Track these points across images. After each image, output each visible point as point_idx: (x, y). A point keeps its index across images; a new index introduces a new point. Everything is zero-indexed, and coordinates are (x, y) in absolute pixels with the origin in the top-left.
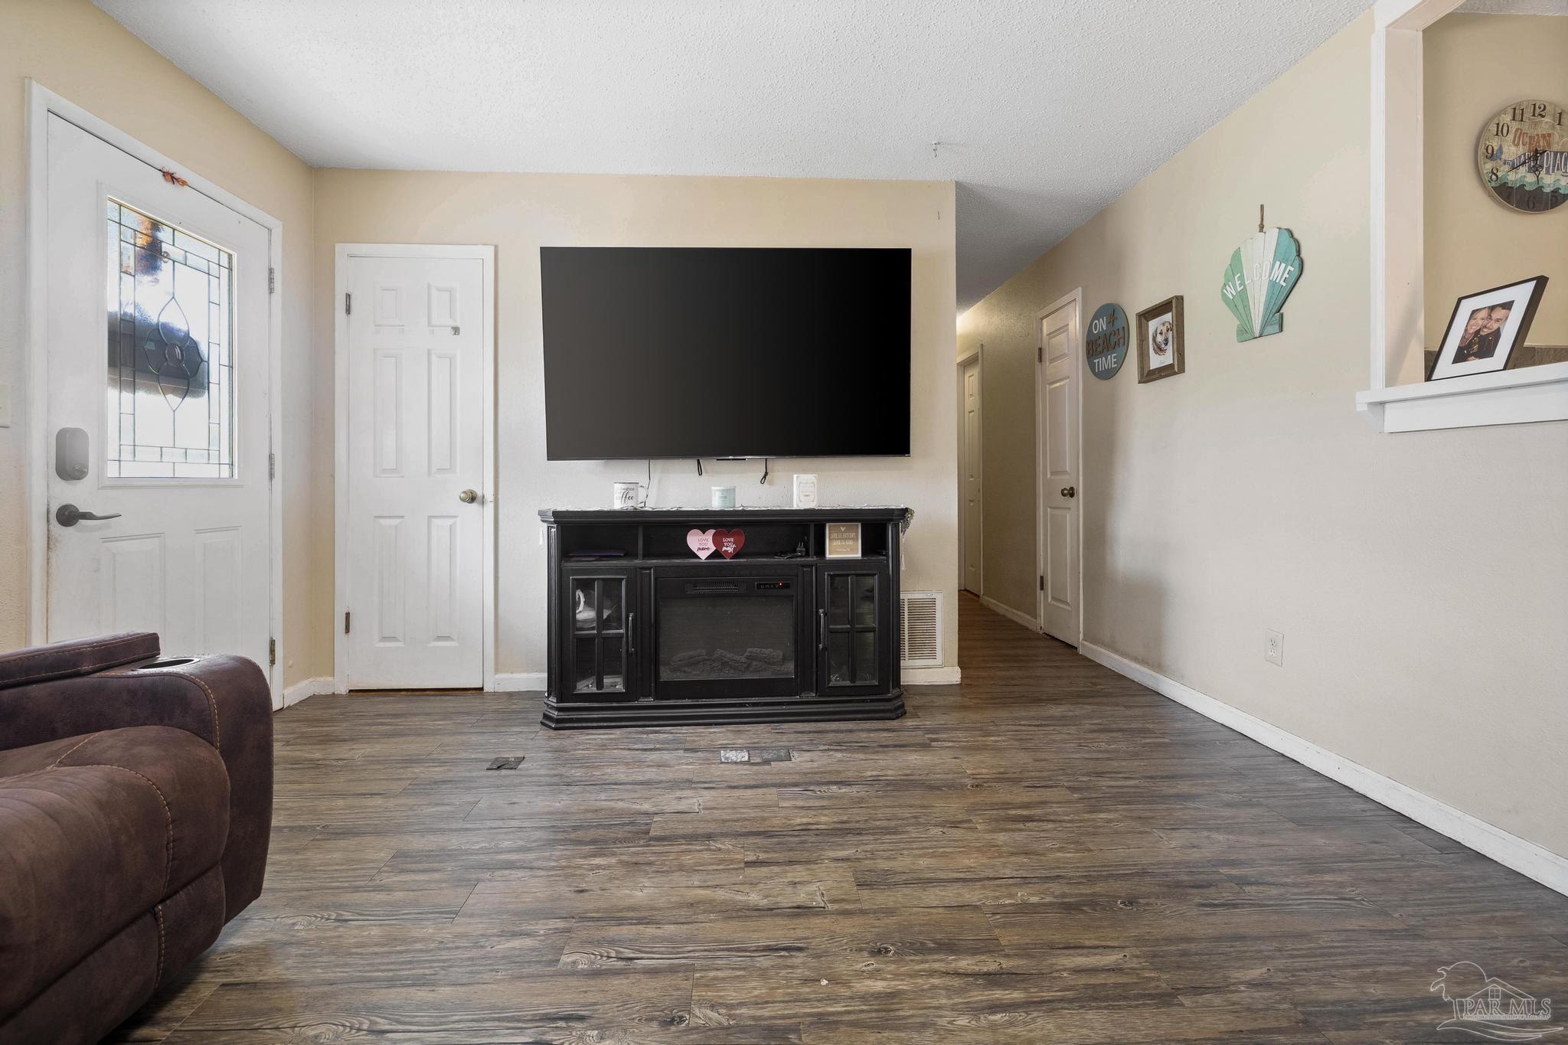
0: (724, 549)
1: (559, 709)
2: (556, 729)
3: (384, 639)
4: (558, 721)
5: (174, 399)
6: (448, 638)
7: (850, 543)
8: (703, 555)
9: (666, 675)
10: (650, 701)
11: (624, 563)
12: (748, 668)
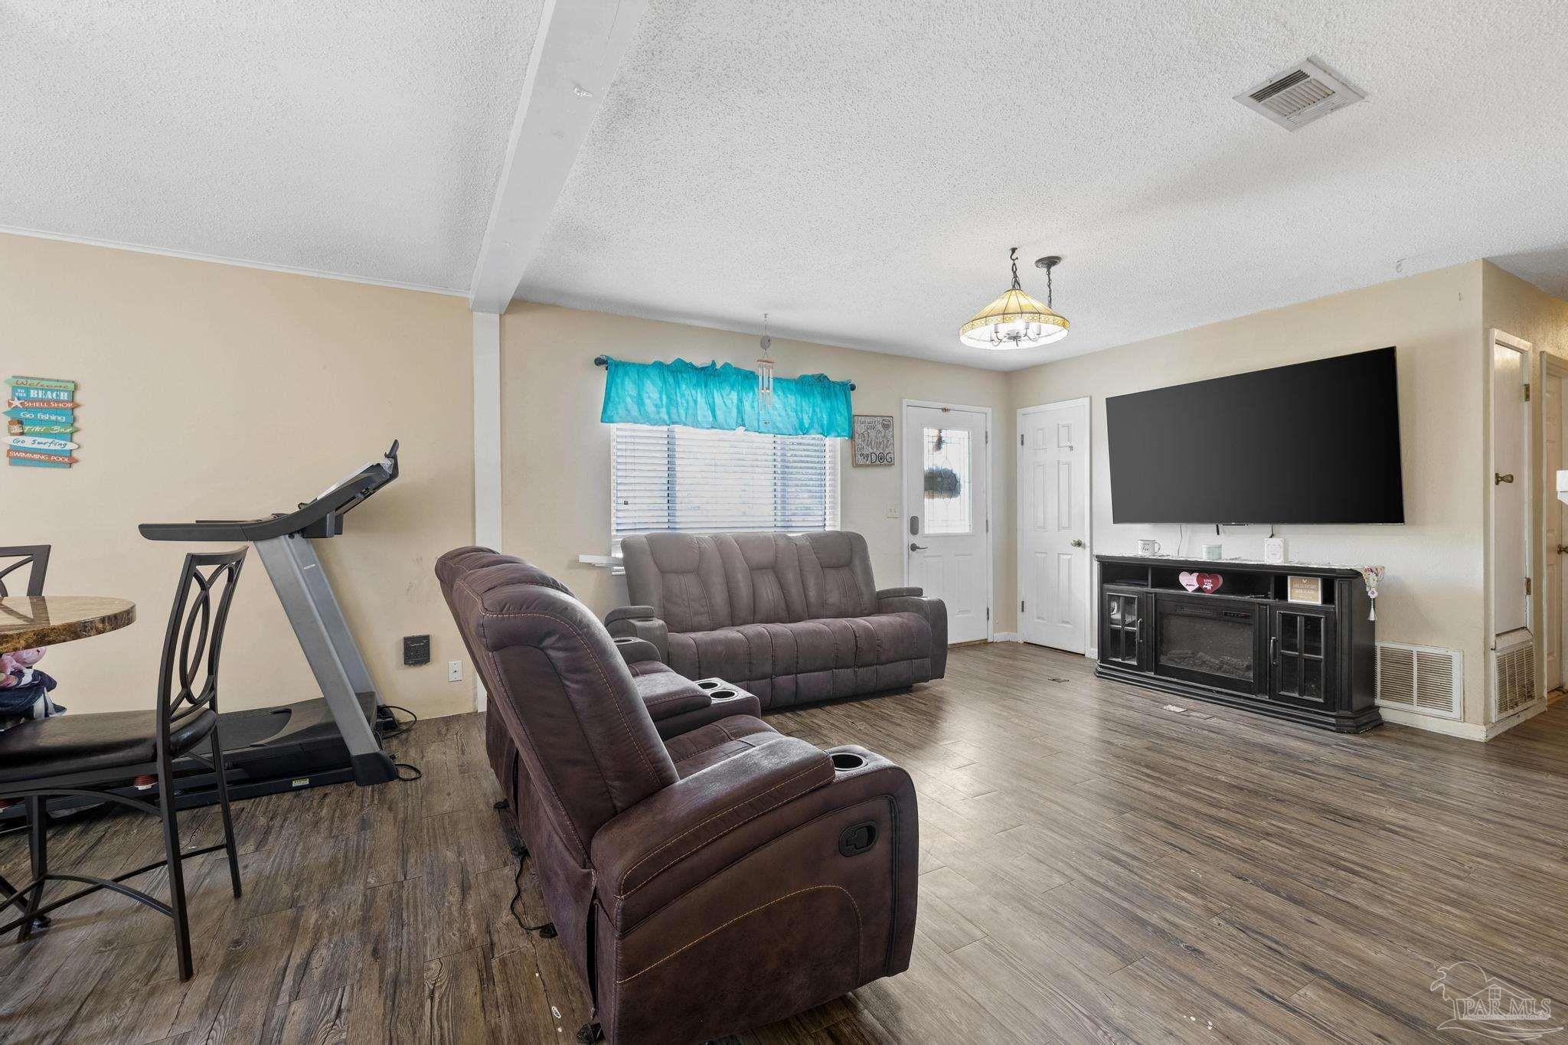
0: (1204, 586)
1: (1101, 667)
2: (1098, 677)
3: (1039, 618)
4: (1099, 673)
5: (947, 500)
6: (1068, 623)
7: (1313, 592)
8: (1190, 589)
9: (1164, 660)
10: (1152, 674)
11: (1139, 589)
12: (1220, 668)
